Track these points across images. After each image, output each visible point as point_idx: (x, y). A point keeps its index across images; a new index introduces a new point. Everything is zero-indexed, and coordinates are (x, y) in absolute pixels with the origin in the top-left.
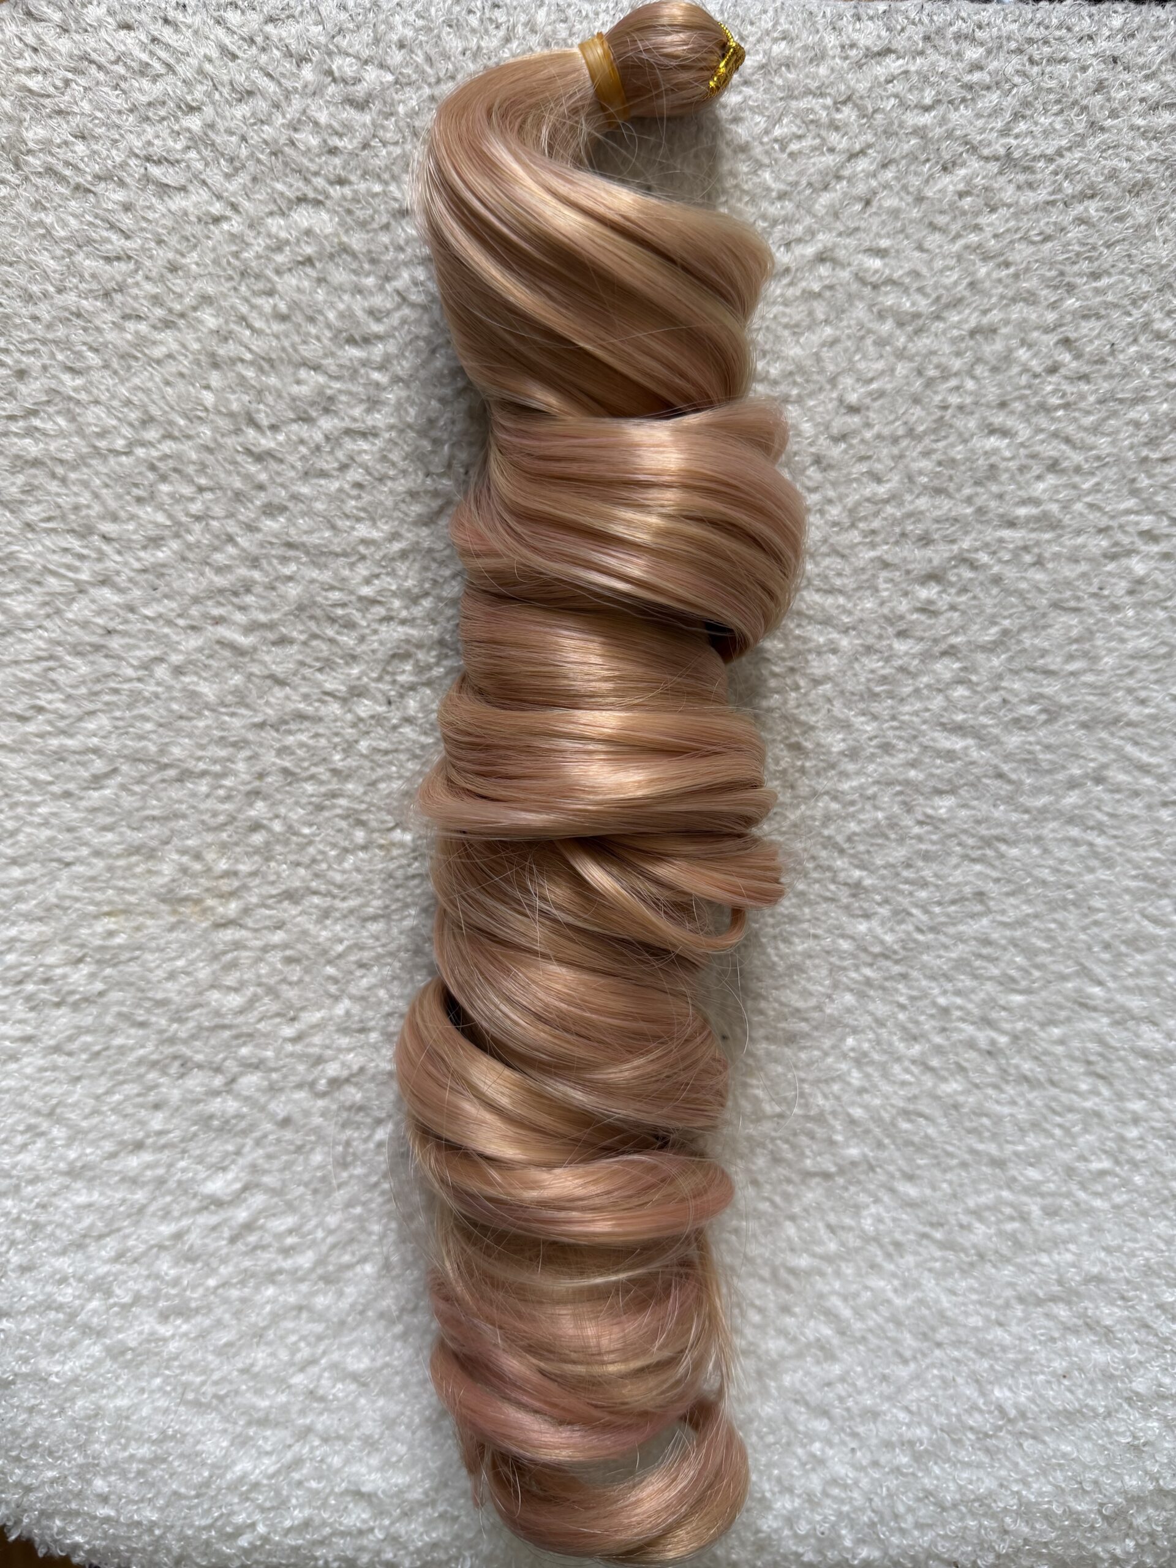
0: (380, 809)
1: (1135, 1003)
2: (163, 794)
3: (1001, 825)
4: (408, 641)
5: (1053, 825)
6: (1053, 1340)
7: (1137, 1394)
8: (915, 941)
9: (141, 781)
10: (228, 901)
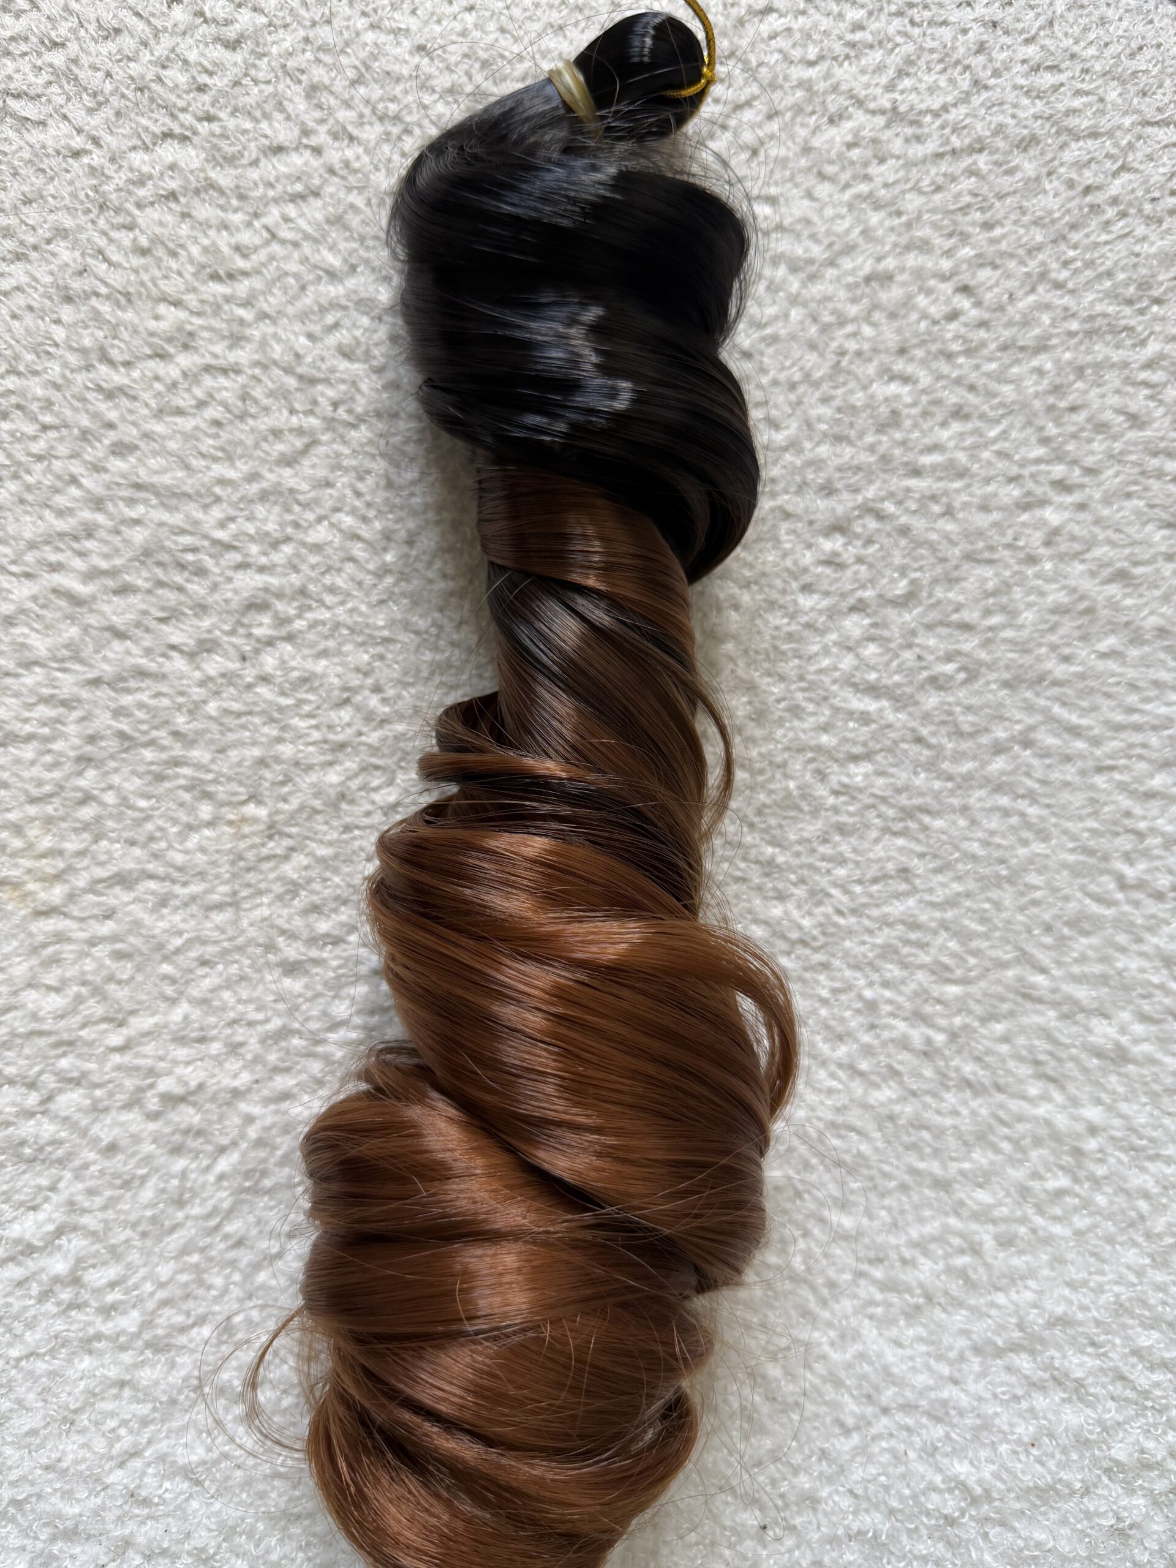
0: (230, 779)
1: (1082, 993)
3: (922, 794)
4: (266, 590)
5: (982, 793)
6: (1016, 1398)
7: (1117, 1463)
8: (836, 925)
10: (52, 885)
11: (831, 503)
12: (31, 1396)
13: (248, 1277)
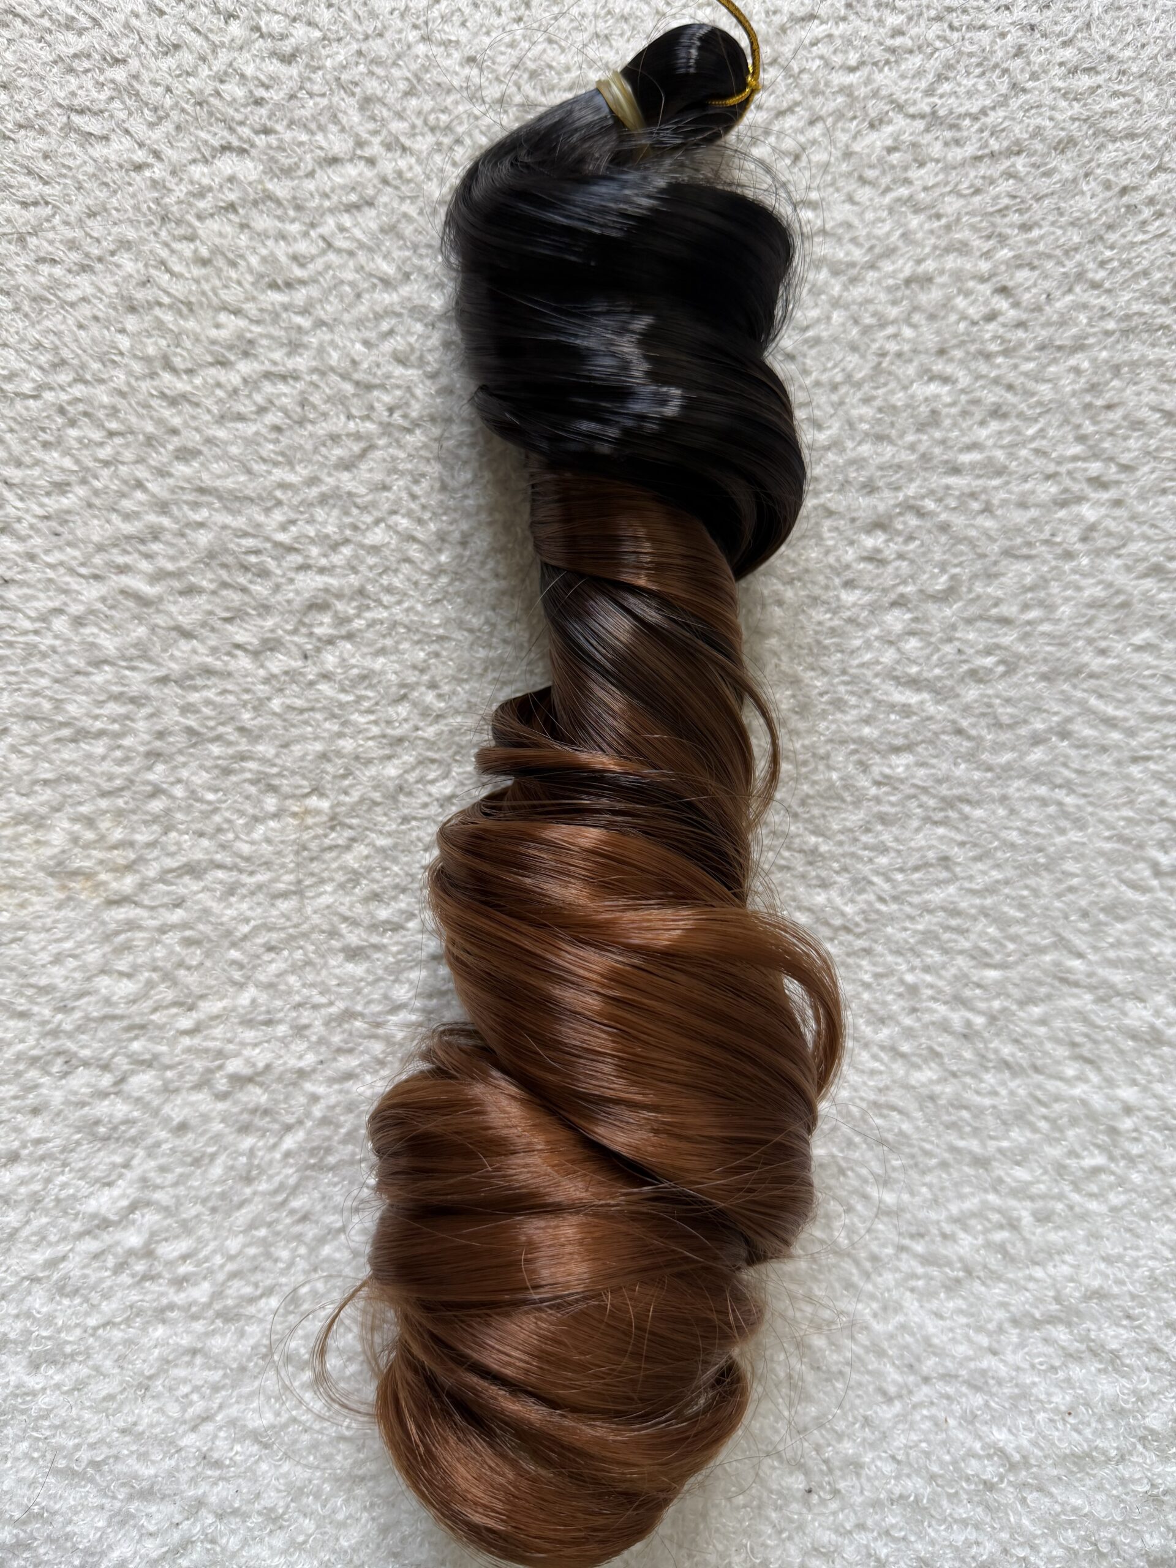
0: (293, 773)
1: (1118, 977)
2: (54, 756)
3: (962, 785)
4: (327, 590)
5: (1020, 783)
6: (1053, 1369)
8: (878, 912)
9: (32, 740)
10: (123, 875)
11: (872, 500)
12: (108, 1363)
13: (313, 1250)
